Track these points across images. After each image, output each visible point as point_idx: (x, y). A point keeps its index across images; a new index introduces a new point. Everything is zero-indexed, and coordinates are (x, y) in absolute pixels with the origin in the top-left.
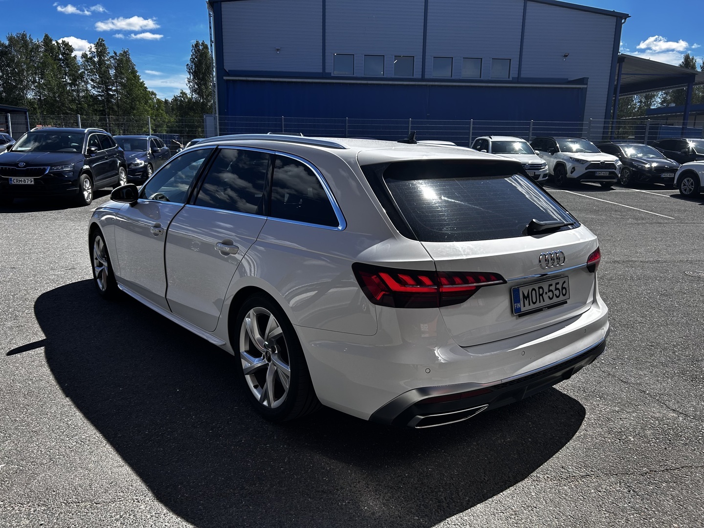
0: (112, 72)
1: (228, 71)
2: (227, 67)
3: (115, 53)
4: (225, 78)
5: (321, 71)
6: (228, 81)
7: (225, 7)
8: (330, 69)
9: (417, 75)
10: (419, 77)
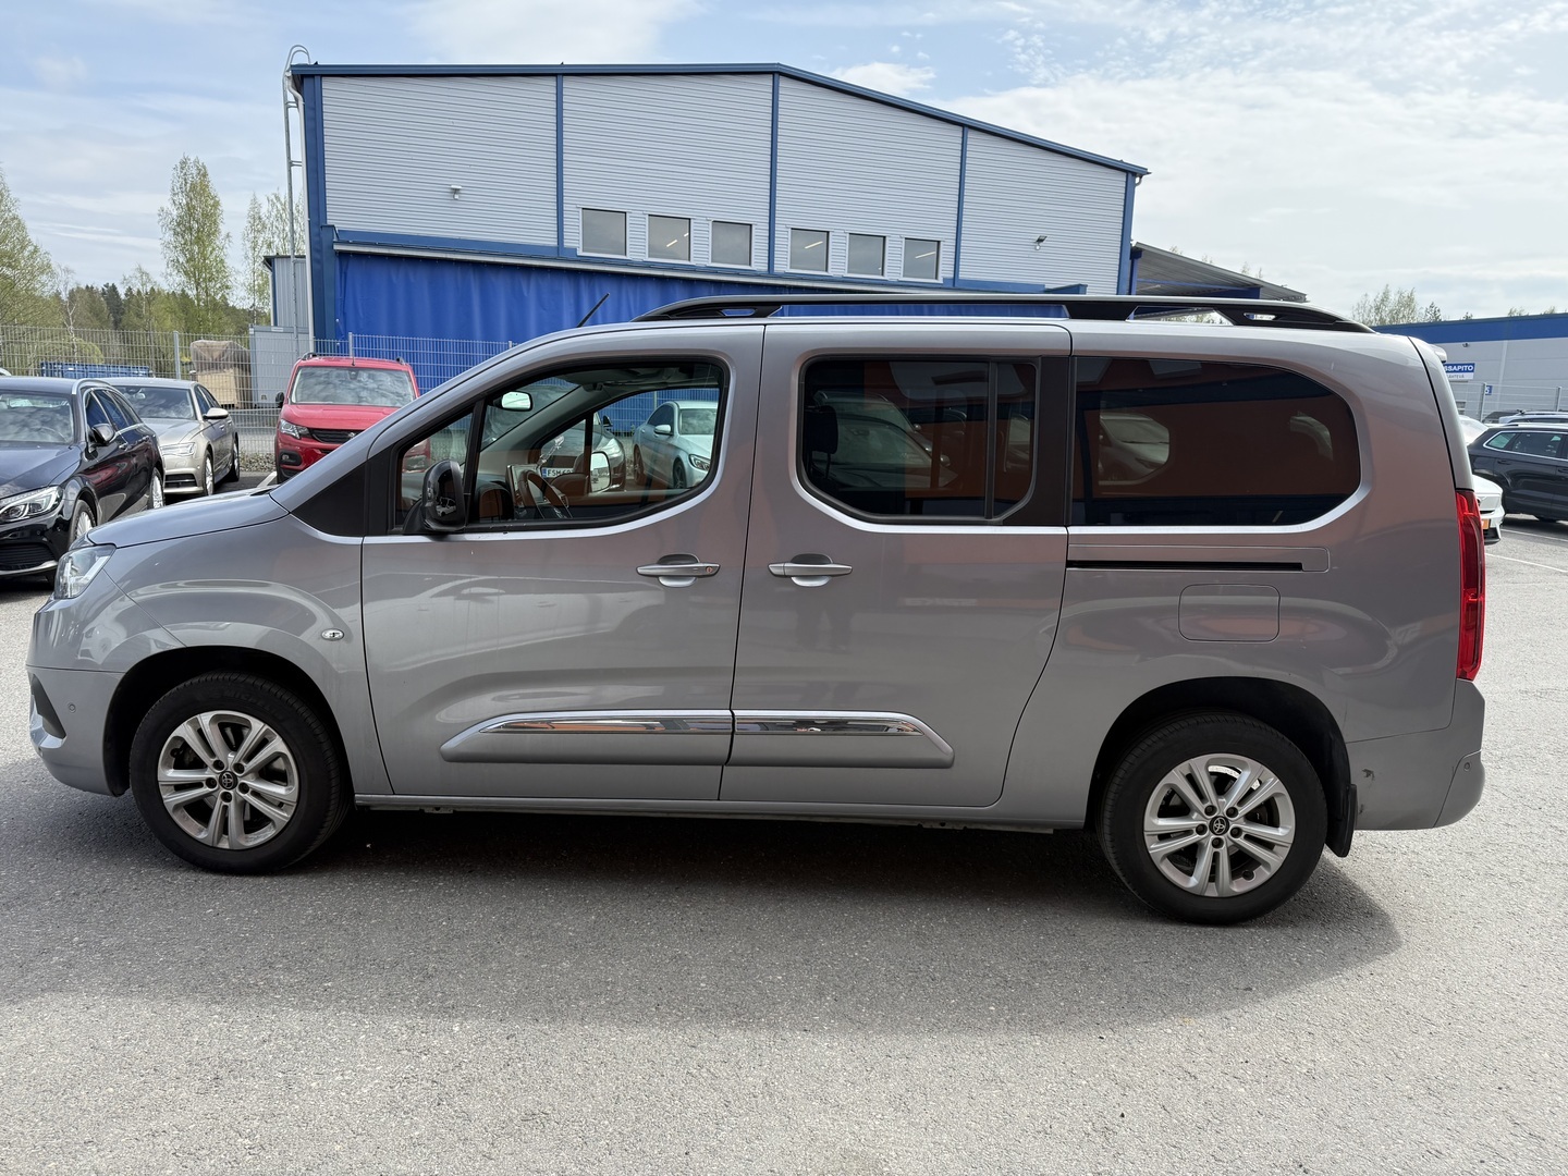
1: (336, 231)
2: (334, 223)
4: (336, 247)
5: (554, 243)
6: (342, 254)
7: (330, 88)
8: (574, 240)
9: (759, 264)
10: (764, 268)
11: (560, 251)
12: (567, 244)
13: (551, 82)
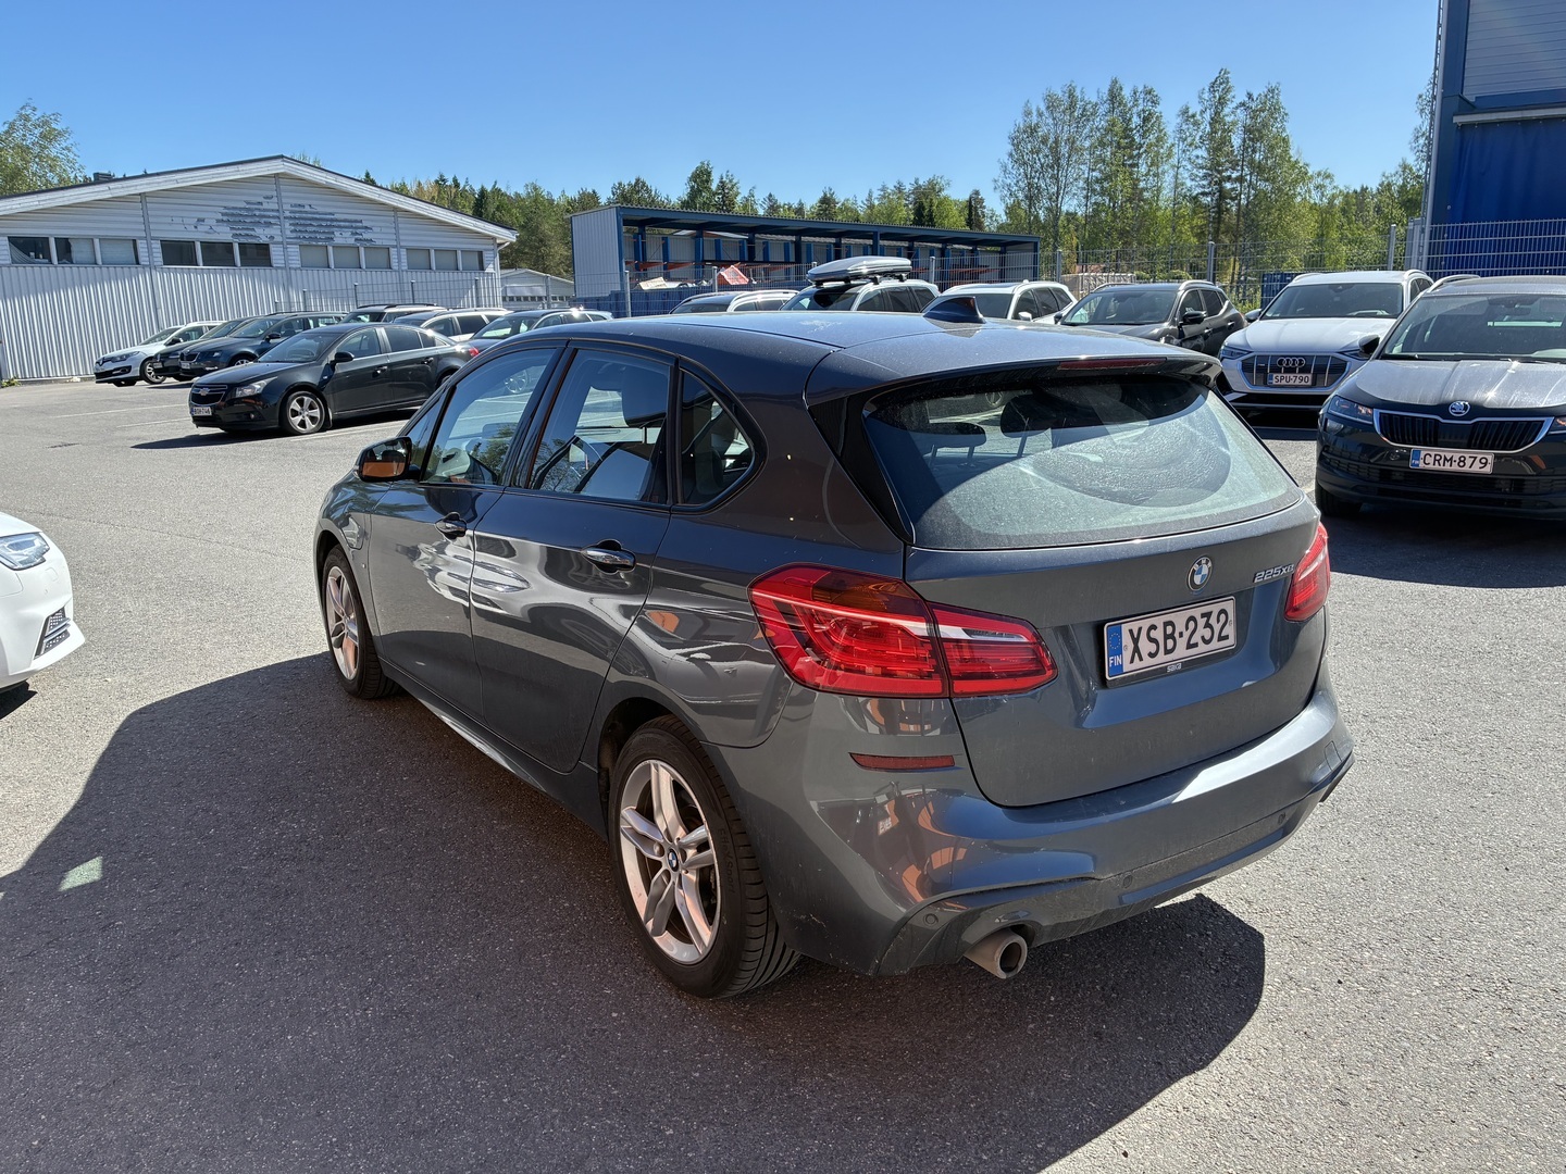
0: (1236, 139)
3: (1250, 96)
4: (1456, 120)
6: (1465, 126)
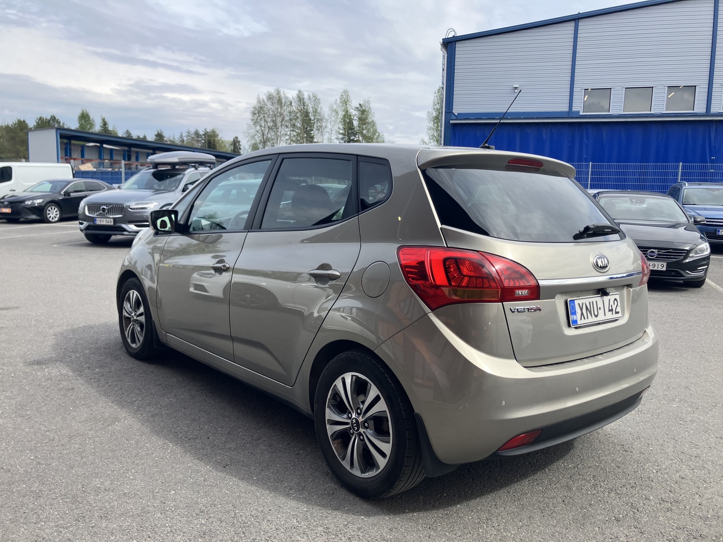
0: (355, 123)
1: (456, 114)
2: (456, 111)
3: (360, 105)
4: (451, 122)
5: (567, 109)
6: (454, 124)
7: (460, 47)
8: (578, 107)
9: (700, 108)
10: (704, 111)
11: (570, 113)
12: (574, 109)
13: (572, 24)
